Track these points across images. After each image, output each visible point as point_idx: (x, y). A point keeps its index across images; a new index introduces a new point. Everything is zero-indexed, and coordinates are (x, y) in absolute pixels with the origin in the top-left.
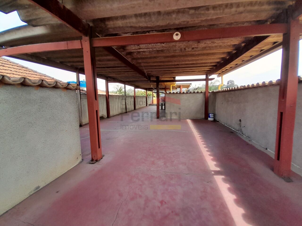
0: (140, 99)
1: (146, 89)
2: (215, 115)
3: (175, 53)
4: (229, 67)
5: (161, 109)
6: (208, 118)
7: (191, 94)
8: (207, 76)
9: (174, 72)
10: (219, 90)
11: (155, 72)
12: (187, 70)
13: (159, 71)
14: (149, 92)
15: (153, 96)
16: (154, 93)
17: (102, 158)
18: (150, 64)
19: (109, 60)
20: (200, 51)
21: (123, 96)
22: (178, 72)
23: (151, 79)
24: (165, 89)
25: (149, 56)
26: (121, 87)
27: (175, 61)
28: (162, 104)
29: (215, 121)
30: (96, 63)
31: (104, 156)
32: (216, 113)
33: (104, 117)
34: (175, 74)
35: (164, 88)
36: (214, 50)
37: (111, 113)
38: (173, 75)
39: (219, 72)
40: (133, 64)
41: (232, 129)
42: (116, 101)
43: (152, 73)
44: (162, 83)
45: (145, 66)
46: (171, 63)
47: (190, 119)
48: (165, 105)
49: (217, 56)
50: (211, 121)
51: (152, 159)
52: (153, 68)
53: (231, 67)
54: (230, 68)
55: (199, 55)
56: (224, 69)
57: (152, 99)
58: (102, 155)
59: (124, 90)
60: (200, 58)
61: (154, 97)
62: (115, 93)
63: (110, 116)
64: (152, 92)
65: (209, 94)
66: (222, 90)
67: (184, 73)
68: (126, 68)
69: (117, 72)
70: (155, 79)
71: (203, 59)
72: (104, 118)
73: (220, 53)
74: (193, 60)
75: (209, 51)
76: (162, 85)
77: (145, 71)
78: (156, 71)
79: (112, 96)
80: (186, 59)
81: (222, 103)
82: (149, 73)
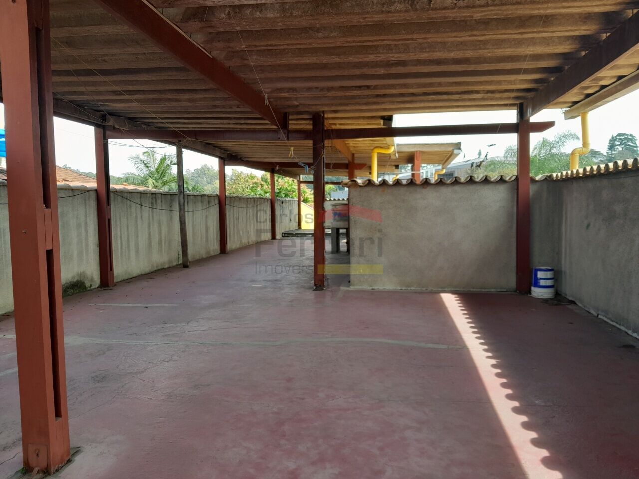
0: (247, 207)
1: (272, 168)
2: (557, 276)
3: (389, 12)
4: (615, 77)
5: (333, 253)
6: (533, 288)
7: (457, 188)
8: (522, 114)
9: (385, 96)
10: (575, 171)
11: (306, 94)
12: (440, 85)
13: (322, 89)
14: (284, 182)
15: (299, 197)
16: (303, 186)
17: (69, 461)
18: (284, 61)
19: (110, 42)
20: (492, 8)
21: (172, 195)
22: (403, 95)
23: (290, 122)
24: (352, 166)
25: (279, 26)
26: (163, 160)
27: (389, 48)
28: (338, 229)
29: (559, 299)
30: (53, 53)
31: (78, 451)
32: (565, 266)
33: (88, 284)
34: (393, 102)
35: (347, 162)
36: (550, 5)
37: (120, 269)
38: (383, 106)
39: (573, 95)
40: (213, 59)
41: (630, 332)
42: (139, 216)
43: (296, 99)
44: (338, 143)
45: (261, 69)
46: (372, 58)
47: (453, 293)
48: (348, 235)
49: (560, 28)
50: (545, 301)
51: (291, 465)
52: (298, 74)
53: (620, 78)
54: (614, 80)
55: (485, 24)
56: (589, 85)
57: (296, 211)
58: (71, 446)
59: (174, 170)
60: (490, 36)
61: (305, 201)
62: (139, 185)
63: (115, 281)
64: (295, 181)
65: (532, 189)
66: (585, 169)
67: (429, 101)
68: (181, 76)
69: (144, 92)
70: (307, 126)
71: (503, 41)
72: (85, 288)
73: (572, 16)
74: (462, 45)
75: (527, 6)
76: (335, 150)
77: (266, 89)
78: (309, 89)
79: (121, 193)
80: (433, 38)
81: (588, 226)
82: (280, 98)
